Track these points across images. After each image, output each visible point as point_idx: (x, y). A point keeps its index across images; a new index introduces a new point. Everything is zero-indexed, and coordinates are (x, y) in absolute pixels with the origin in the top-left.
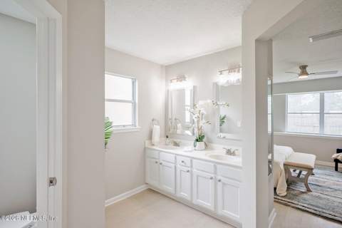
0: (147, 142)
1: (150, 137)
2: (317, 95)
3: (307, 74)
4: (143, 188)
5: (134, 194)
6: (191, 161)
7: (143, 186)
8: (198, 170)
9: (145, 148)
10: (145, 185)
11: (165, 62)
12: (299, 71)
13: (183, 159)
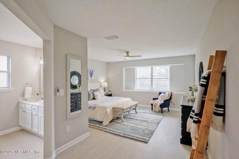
0: (20, 98)
1: (23, 95)
2: (149, 68)
3: (129, 57)
4: (17, 128)
5: (6, 133)
6: (38, 108)
7: (16, 128)
9: (18, 102)
10: (18, 127)
12: (126, 54)
13: (35, 107)
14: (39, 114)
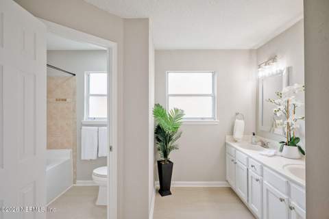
0: (228, 137)
8: (268, 182)
9: (226, 144)
11: (253, 45)
13: (255, 163)
14: (265, 182)
